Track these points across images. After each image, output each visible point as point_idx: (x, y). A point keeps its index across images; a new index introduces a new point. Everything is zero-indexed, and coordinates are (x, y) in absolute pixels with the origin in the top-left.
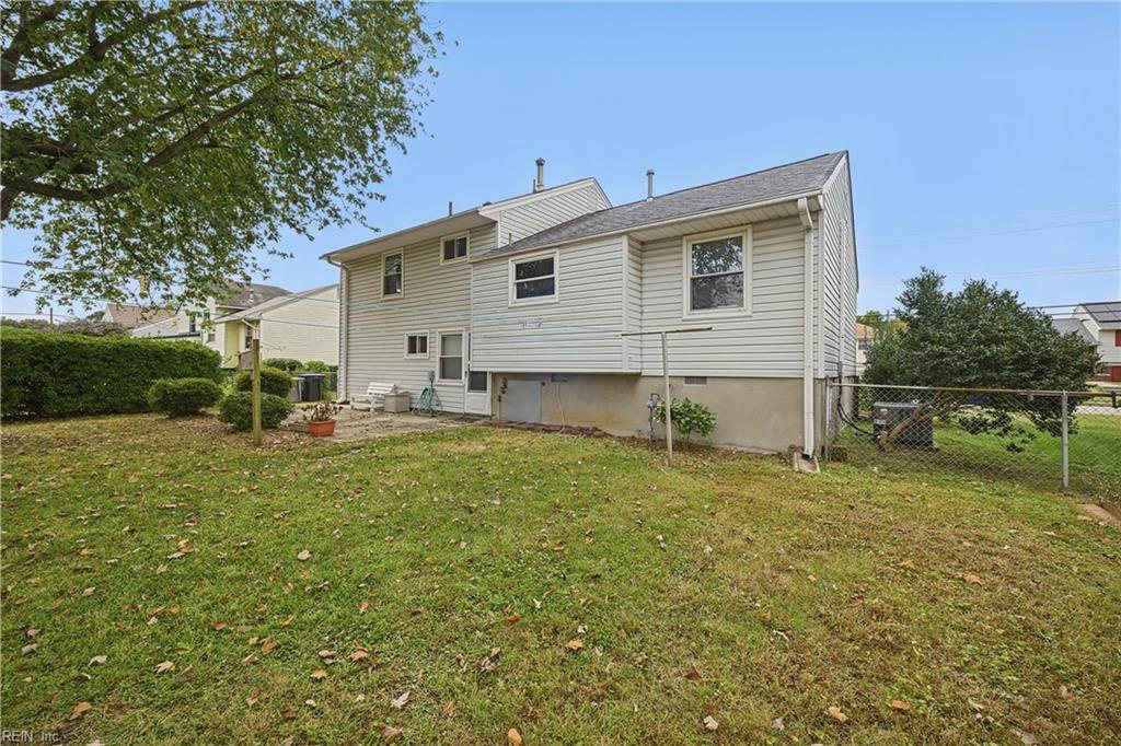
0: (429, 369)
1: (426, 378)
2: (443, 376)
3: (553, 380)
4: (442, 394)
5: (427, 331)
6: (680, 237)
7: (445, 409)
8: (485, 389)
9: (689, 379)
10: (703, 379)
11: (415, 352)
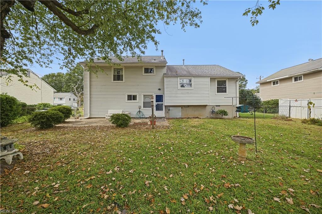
0: (139, 105)
1: (138, 108)
2: (144, 107)
3: (185, 107)
4: (144, 112)
5: (138, 94)
6: (215, 79)
7: (146, 117)
8: (163, 110)
9: (216, 106)
10: (219, 106)
11: (131, 100)
